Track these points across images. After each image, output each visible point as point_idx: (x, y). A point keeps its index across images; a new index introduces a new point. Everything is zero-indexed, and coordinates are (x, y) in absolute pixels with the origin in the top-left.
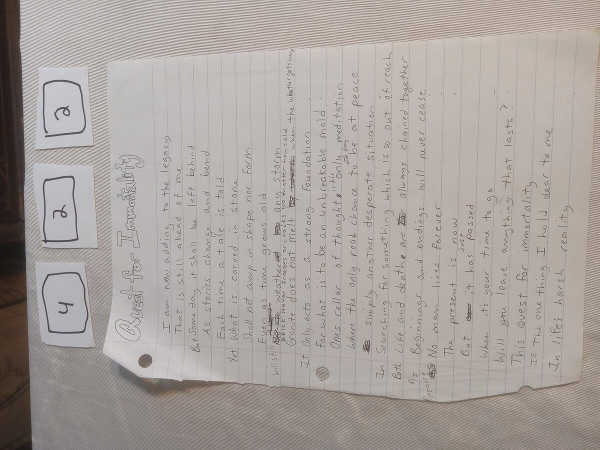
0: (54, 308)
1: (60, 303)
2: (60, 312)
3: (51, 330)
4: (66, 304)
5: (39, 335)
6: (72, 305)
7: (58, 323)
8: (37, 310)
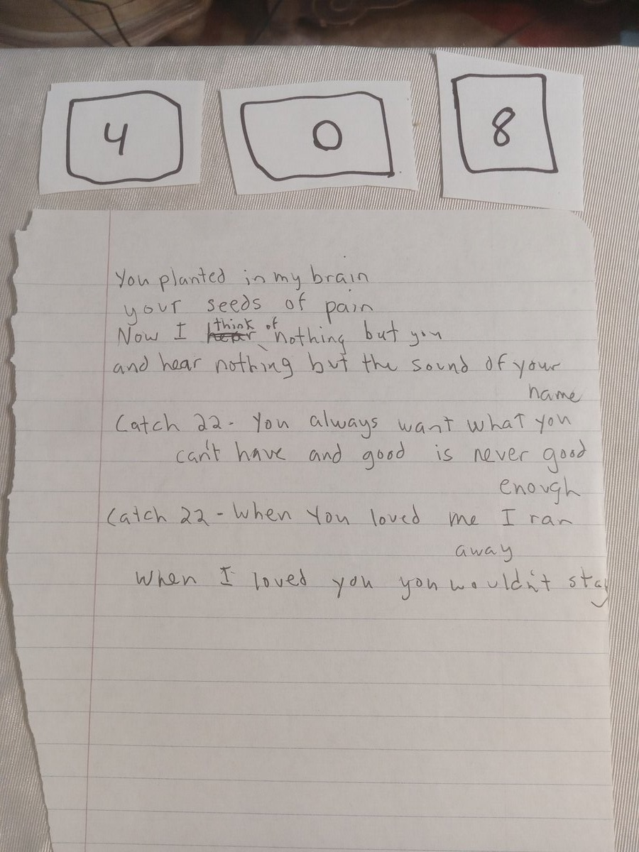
0: (117, 112)
1: (126, 126)
2: (108, 126)
3: (75, 104)
4: (122, 139)
5: (66, 79)
6: (121, 153)
7: (89, 120)
8: (114, 77)
